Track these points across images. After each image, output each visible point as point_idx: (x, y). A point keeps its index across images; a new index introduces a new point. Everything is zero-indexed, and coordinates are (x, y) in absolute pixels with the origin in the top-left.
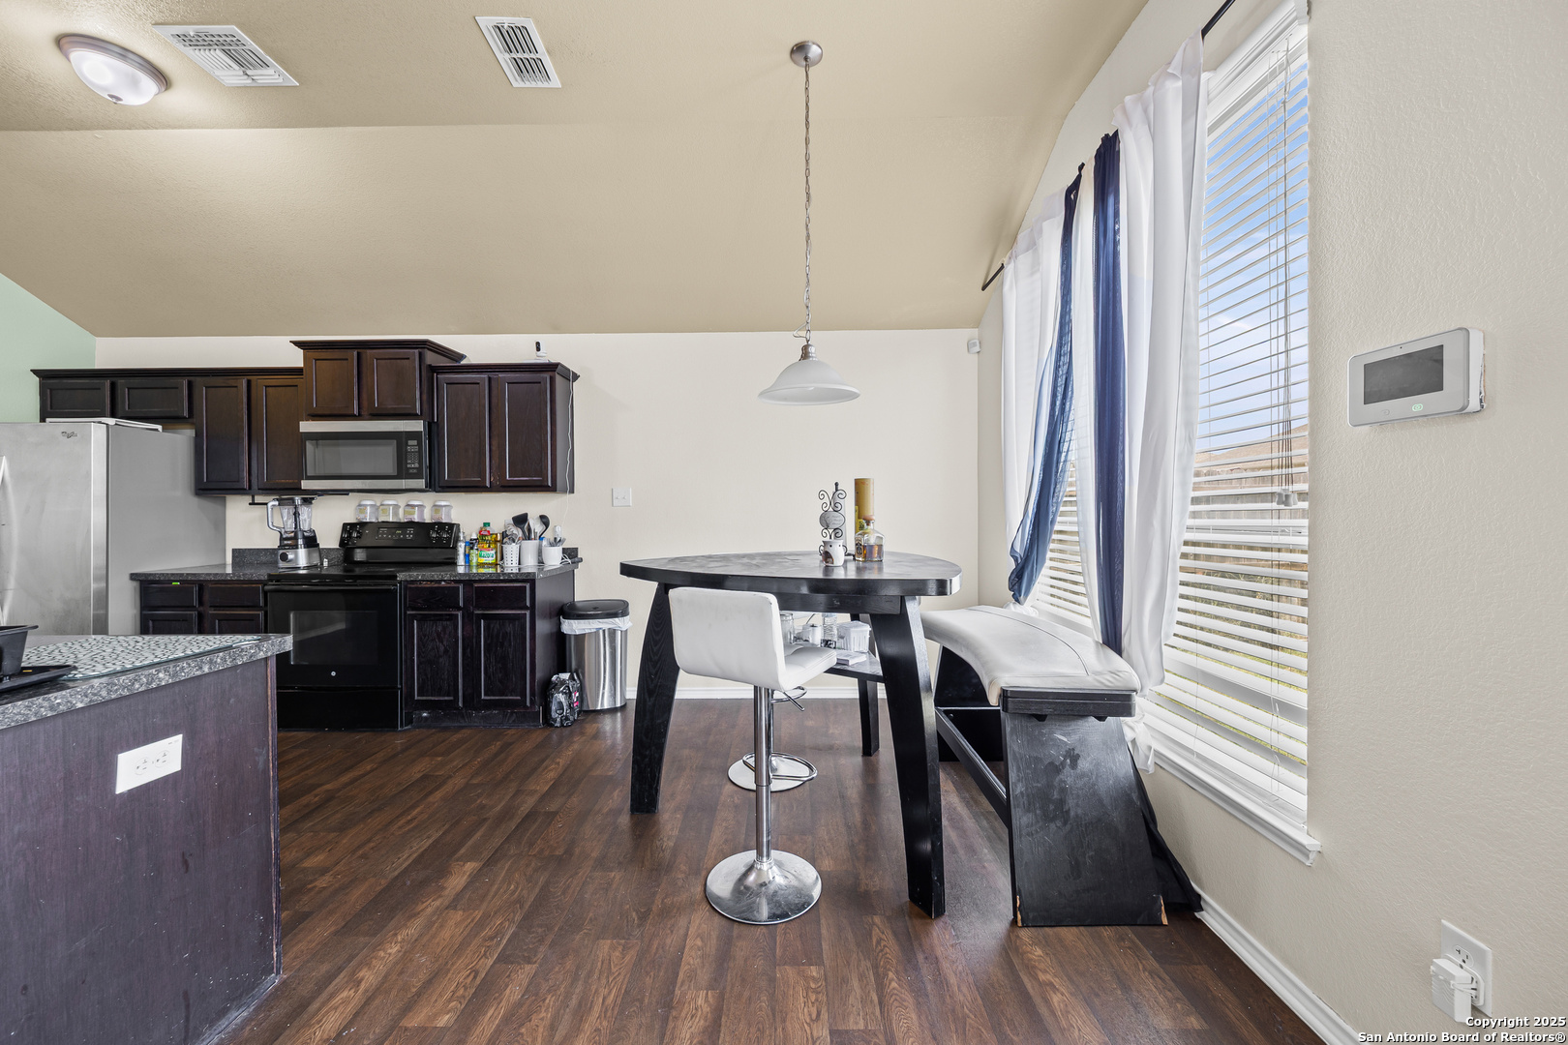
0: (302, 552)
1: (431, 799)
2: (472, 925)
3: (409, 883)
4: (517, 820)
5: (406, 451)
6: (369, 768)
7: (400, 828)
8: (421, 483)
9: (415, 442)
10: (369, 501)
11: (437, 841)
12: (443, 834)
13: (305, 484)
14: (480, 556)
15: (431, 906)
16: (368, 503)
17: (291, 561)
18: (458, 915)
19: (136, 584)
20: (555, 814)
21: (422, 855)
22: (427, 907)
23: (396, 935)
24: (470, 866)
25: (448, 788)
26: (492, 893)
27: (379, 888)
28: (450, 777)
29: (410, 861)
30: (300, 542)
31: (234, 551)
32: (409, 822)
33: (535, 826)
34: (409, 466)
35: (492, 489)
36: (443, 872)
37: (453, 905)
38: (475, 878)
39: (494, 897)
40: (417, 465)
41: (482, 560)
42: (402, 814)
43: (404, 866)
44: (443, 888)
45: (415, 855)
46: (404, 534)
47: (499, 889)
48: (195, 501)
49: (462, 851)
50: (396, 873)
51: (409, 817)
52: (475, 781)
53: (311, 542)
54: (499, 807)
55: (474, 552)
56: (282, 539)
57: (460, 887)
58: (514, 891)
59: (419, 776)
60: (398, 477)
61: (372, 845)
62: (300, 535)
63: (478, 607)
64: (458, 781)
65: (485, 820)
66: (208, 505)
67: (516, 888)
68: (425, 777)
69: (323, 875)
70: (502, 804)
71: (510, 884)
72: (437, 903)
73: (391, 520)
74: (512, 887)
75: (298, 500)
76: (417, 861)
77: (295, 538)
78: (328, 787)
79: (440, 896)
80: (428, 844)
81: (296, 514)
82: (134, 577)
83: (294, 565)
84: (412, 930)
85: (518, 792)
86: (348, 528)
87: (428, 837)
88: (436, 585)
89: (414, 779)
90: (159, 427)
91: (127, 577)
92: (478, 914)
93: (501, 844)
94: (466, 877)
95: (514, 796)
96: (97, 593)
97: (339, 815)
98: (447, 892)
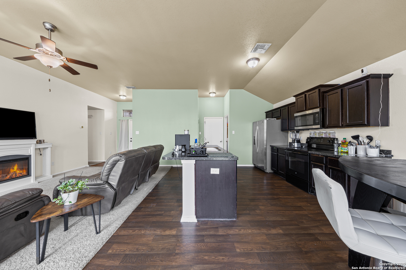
0: (296, 144)
1: (294, 212)
2: (264, 242)
3: (267, 223)
4: (306, 232)
5: (315, 118)
6: (292, 197)
7: (280, 213)
8: (318, 126)
9: (317, 115)
10: (312, 132)
11: (282, 221)
12: (286, 220)
13: (295, 128)
14: (342, 149)
15: (264, 231)
16: (318, 132)
17: (293, 145)
18: (265, 237)
19: (271, 147)
20: (319, 240)
21: (276, 221)
22: (263, 230)
23: (253, 229)
24: (281, 231)
25: (301, 212)
26: (276, 241)
27: (262, 220)
28: (305, 210)
29: (273, 220)
30: (296, 141)
31: (289, 142)
32: (283, 213)
33: (308, 238)
34: (316, 122)
35: (343, 127)
36: (274, 227)
37: (267, 235)
38: (278, 234)
39: (275, 242)
40: (318, 121)
41: (342, 151)
42: (284, 210)
43: (271, 220)
44: (270, 230)
45: (275, 220)
46: (320, 141)
47: (278, 241)
48: (282, 132)
49: (284, 227)
50: (268, 220)
51: (285, 212)
52: (309, 215)
53: (299, 141)
54: (306, 226)
55: (340, 148)
56: (293, 140)
57: (273, 233)
58: (280, 245)
59: (299, 205)
60: (314, 125)
61: (272, 212)
62: (296, 140)
63: (329, 165)
64: (306, 212)
65: (299, 225)
66: (284, 133)
67: (282, 245)
68: (300, 207)
69: (259, 210)
70: (308, 226)
71: (281, 243)
72: (265, 231)
73: (317, 137)
74: (281, 244)
75: (295, 132)
76: (274, 221)
77: (295, 140)
78: (281, 197)
79: (267, 231)
80: (280, 220)
81: (296, 135)
82: (271, 146)
83: (294, 146)
84: (255, 231)
85: (317, 226)
86: (308, 138)
87: (282, 219)
88: (318, 156)
89: (297, 205)
90: (276, 119)
91: (270, 146)
92: (268, 241)
93: (293, 234)
94: (277, 232)
95: (314, 226)
96: (265, 148)
97: (275, 203)
98: (269, 231)
